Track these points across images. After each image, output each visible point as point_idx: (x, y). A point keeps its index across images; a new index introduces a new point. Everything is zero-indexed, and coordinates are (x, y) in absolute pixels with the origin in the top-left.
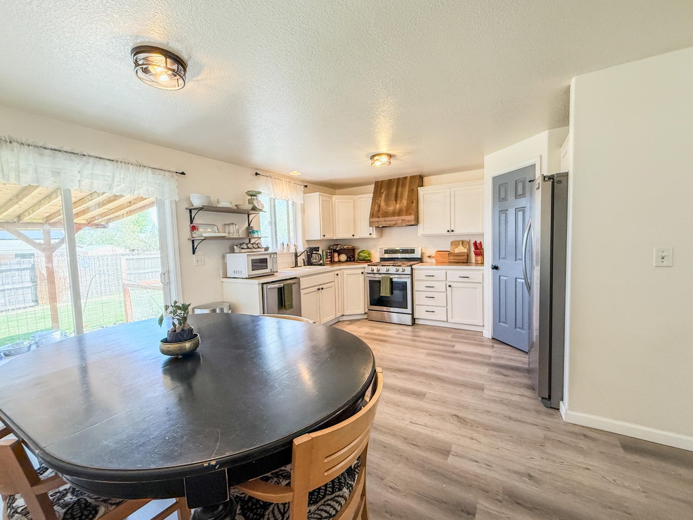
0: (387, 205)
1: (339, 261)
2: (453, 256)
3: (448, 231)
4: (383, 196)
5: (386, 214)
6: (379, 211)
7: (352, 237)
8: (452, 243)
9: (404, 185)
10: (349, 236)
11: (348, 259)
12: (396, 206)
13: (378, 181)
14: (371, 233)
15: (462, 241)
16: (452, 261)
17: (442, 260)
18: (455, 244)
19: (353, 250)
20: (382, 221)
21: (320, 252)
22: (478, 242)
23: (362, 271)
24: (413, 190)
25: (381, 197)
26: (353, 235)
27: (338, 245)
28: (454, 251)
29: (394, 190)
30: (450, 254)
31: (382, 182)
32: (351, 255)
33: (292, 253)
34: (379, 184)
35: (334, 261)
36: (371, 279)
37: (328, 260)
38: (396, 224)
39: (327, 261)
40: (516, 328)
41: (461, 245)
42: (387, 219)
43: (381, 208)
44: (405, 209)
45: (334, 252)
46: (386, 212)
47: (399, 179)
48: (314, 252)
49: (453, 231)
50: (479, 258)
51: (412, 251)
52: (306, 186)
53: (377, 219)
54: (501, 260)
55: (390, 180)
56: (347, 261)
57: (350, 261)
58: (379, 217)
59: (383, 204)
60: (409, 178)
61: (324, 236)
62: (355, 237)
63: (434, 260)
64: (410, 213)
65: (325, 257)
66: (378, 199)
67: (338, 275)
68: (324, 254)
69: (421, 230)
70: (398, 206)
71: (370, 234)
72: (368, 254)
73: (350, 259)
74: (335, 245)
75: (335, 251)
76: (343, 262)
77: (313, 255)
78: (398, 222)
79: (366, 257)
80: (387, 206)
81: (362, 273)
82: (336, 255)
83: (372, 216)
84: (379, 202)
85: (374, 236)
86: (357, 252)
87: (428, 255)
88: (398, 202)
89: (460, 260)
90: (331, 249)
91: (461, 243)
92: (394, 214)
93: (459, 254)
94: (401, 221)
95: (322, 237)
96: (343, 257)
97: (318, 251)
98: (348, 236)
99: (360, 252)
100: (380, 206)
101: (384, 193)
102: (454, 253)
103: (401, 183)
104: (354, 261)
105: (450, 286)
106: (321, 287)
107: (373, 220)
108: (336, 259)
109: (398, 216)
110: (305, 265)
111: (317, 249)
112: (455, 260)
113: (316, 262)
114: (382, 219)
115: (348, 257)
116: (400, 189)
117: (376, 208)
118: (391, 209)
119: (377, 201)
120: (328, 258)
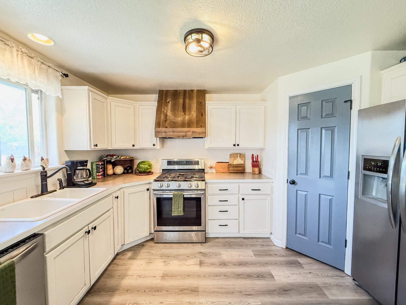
0: (175, 115)
1: (114, 174)
2: (233, 167)
3: (234, 145)
4: (170, 105)
5: (174, 125)
6: (166, 121)
7: (131, 147)
8: (231, 155)
9: (191, 98)
10: (129, 146)
11: (126, 171)
12: (185, 117)
13: (163, 91)
14: (155, 143)
15: (240, 154)
16: (232, 172)
17: (222, 170)
18: (234, 156)
19: (132, 161)
20: (169, 131)
21: (89, 166)
22: (255, 155)
23: (147, 187)
24: (201, 103)
25: (167, 106)
26: (133, 146)
27: (113, 156)
28: (233, 163)
29: (181, 101)
30: (230, 165)
31: (167, 91)
32: (129, 166)
33: (35, 173)
34: (164, 93)
35: (107, 175)
36: (158, 196)
37: (100, 174)
38: (186, 136)
39: (99, 176)
40: (318, 242)
41: (239, 157)
42: (175, 129)
43: (168, 117)
44: (195, 121)
45: (107, 164)
46: (174, 123)
47: (185, 91)
48: (78, 168)
49: (238, 145)
50: (256, 170)
51: (197, 163)
52: (67, 76)
53: (163, 129)
54: (298, 176)
55: (176, 91)
56: (124, 173)
57: (128, 173)
58: (167, 127)
59: (169, 113)
60: (196, 91)
61: (96, 145)
62: (135, 148)
63: (214, 171)
64: (201, 126)
65: (95, 171)
66: (165, 109)
67: (117, 197)
68: (94, 167)
69: (208, 143)
70: (187, 117)
71: (154, 145)
72: (150, 166)
73: (128, 170)
74: (110, 155)
75: (109, 162)
76: (119, 175)
77: (77, 171)
78: (188, 133)
79: (148, 169)
80: (175, 117)
81: (148, 190)
82: (110, 167)
83: (158, 124)
84: (165, 111)
85: (158, 146)
86: (136, 162)
87: (209, 166)
88: (187, 113)
89: (239, 170)
90: (104, 161)
91: (239, 155)
92: (183, 125)
93: (237, 166)
94: (191, 133)
95: (93, 147)
96: (119, 169)
97: (86, 165)
98: (127, 145)
99: (139, 164)
100: (166, 115)
101: (170, 102)
102: (233, 165)
103: (187, 94)
104: (132, 173)
105: (243, 199)
106: (91, 226)
107: (159, 129)
108: (110, 171)
109: (188, 127)
110: (62, 187)
111: (84, 163)
112: (235, 170)
113: (83, 181)
114: (171, 129)
115: (125, 169)
116: (187, 101)
117: (162, 117)
118: (179, 119)
119: (163, 110)
120: (99, 172)
